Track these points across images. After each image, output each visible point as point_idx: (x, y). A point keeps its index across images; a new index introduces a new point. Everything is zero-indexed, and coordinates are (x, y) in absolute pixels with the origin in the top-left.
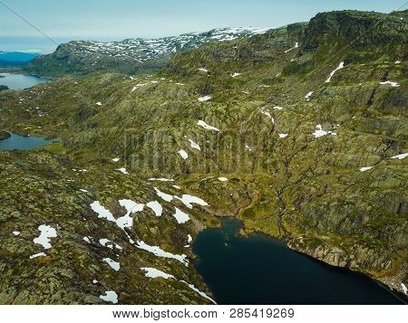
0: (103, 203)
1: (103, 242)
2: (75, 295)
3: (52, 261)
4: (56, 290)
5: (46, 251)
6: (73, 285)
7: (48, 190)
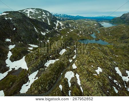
0: (120, 69)
1: (115, 81)
2: (101, 92)
3: (98, 78)
4: (96, 87)
5: (97, 75)
6: (101, 88)
7: (104, 58)
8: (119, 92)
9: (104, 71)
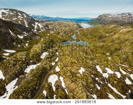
0: (100, 67)
1: (97, 79)
2: (85, 91)
3: (82, 78)
4: (80, 87)
5: (81, 75)
6: (85, 87)
7: (86, 58)
8: (101, 89)
9: (86, 70)
